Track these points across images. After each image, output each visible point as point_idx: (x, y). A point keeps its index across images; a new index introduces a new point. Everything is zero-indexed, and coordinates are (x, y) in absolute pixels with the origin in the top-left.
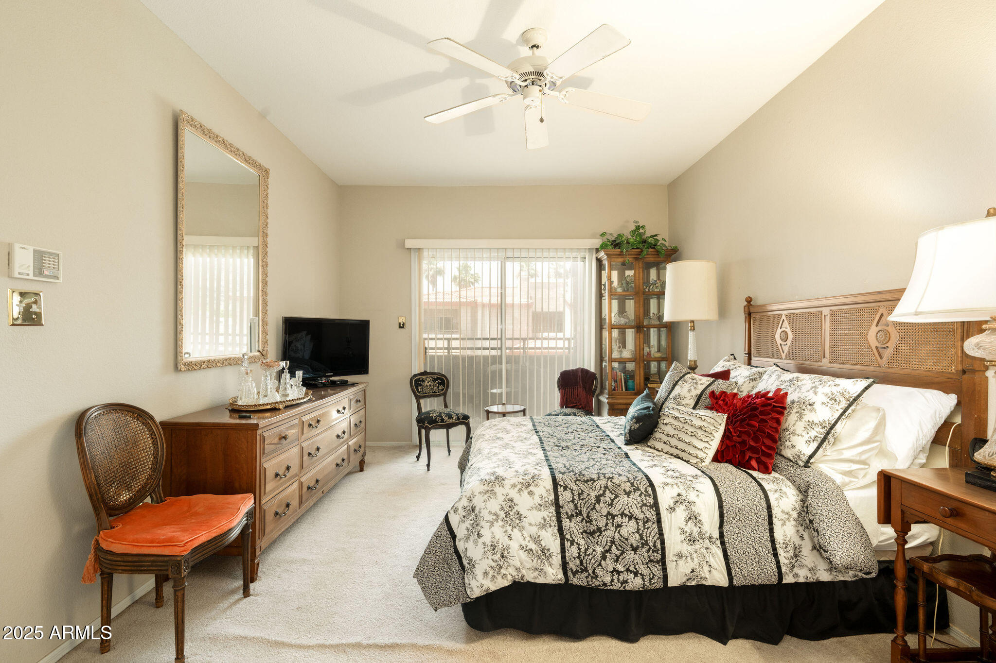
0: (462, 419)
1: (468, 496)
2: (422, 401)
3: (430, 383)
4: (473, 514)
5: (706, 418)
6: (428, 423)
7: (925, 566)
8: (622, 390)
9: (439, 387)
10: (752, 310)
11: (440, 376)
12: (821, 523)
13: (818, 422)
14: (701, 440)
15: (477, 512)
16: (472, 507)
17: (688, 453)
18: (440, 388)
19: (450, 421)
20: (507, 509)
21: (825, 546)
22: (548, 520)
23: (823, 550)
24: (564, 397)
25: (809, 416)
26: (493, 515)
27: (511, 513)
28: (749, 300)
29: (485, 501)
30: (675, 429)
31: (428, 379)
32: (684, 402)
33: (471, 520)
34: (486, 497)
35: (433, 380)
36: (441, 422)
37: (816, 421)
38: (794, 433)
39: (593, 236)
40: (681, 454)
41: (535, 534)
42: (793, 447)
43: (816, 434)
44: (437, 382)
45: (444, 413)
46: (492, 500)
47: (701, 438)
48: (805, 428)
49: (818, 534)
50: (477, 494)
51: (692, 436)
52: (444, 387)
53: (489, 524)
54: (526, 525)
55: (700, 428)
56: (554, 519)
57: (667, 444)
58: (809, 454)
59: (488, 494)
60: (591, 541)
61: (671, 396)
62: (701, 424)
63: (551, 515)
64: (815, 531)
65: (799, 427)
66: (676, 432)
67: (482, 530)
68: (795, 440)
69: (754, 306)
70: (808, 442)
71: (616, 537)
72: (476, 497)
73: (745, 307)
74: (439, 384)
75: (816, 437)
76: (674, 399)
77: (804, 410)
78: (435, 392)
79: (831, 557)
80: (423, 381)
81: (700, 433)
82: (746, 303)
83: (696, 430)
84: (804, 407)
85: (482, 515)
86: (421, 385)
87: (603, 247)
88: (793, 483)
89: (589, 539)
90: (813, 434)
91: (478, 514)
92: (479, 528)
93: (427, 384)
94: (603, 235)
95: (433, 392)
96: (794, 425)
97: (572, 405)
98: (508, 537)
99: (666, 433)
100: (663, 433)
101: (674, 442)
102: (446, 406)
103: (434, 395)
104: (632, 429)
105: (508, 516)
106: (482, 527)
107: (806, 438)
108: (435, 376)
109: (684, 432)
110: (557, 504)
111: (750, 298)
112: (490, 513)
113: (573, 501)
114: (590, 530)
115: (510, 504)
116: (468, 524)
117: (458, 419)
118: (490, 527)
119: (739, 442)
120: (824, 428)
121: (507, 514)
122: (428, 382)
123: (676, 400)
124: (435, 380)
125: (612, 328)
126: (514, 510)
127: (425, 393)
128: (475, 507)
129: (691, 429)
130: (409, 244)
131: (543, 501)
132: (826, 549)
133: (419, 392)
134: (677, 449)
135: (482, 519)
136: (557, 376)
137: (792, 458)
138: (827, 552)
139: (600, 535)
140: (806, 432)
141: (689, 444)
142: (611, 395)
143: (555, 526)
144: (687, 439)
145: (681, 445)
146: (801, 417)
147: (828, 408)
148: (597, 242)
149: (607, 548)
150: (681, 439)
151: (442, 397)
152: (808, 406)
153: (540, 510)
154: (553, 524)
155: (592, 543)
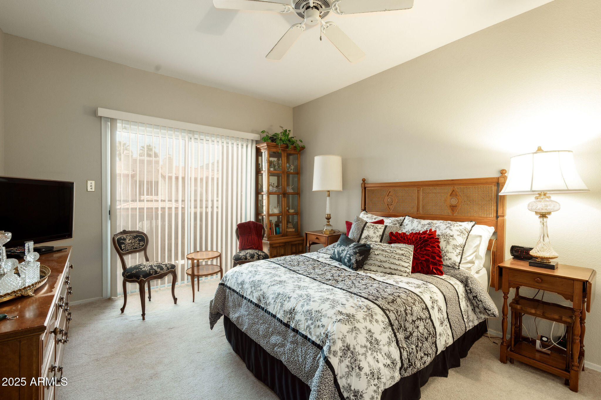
0: (171, 269)
1: (341, 337)
2: (125, 258)
3: (131, 241)
4: (349, 352)
5: (403, 248)
6: (143, 277)
7: (518, 306)
8: (274, 234)
9: (139, 243)
10: (366, 186)
11: (138, 234)
12: (481, 296)
13: (459, 245)
14: (405, 262)
15: (352, 349)
16: (347, 347)
17: (400, 271)
18: (141, 244)
19: (162, 272)
20: (370, 339)
21: (488, 308)
22: (391, 338)
23: (488, 310)
24: (242, 242)
25: (452, 242)
26: (364, 348)
27: (373, 341)
28: (364, 180)
29: (355, 338)
30: (385, 257)
31: (128, 237)
32: (373, 240)
33: (349, 358)
34: (354, 334)
35: (133, 238)
36: (155, 274)
37: (458, 245)
38: (447, 252)
39: (252, 132)
40: (394, 272)
41: (388, 351)
42: (450, 259)
43: (459, 251)
44: (137, 239)
45: (155, 266)
46: (359, 336)
47: (405, 261)
48: (453, 248)
49: (482, 303)
50: (347, 334)
51: (399, 260)
52: (144, 243)
53: (364, 357)
54: (381, 347)
55: (403, 255)
56: (393, 335)
57: (381, 267)
58: (459, 262)
59: (354, 332)
60: (409, 343)
61: (363, 237)
62: (403, 252)
63: (391, 333)
64: (479, 301)
65: (450, 248)
66: (387, 259)
67: (361, 363)
68: (449, 255)
69: (368, 184)
70: (457, 256)
71: (419, 335)
72: (347, 337)
73: (362, 184)
74: (140, 241)
75: (459, 252)
76: (366, 239)
77: (449, 239)
78: (136, 248)
79: (494, 313)
80: (124, 239)
81: (404, 258)
82: (362, 182)
83: (400, 256)
84: (448, 238)
85: (357, 351)
86: (124, 243)
87: (264, 140)
88: (457, 279)
89: (407, 342)
90: (458, 251)
91: (353, 350)
92: (357, 362)
93: (129, 242)
94: (263, 132)
95: (134, 249)
96: (446, 247)
97: (248, 247)
98: (377, 361)
99: (379, 260)
100: (377, 260)
101: (387, 265)
102: (147, 260)
103: (134, 251)
104: (358, 260)
105: (372, 345)
106: (360, 361)
107: (455, 253)
108: (135, 235)
109: (393, 258)
110: (391, 325)
111: (365, 179)
112: (361, 346)
113: (396, 319)
114: (407, 336)
115: (370, 334)
116: (347, 362)
117: (168, 269)
118: (366, 358)
119: (424, 260)
120: (461, 248)
121: (371, 343)
122: (129, 240)
123: (368, 239)
124: (135, 237)
125: (270, 194)
126: (374, 338)
127: (127, 250)
128: (349, 345)
129: (397, 256)
130: (102, 112)
131: (385, 324)
132: (490, 309)
133: (122, 250)
134: (391, 269)
135: (358, 354)
136: (235, 228)
137: (450, 265)
138: (490, 311)
139: (412, 337)
140: (454, 250)
141: (399, 265)
142: (269, 239)
143: (394, 340)
144: (397, 262)
145: (393, 266)
146: (448, 243)
147: (461, 237)
148: (256, 137)
149: (417, 344)
150: (392, 263)
151: (143, 253)
152: (450, 237)
153: (385, 332)
154: (393, 340)
155: (409, 344)
